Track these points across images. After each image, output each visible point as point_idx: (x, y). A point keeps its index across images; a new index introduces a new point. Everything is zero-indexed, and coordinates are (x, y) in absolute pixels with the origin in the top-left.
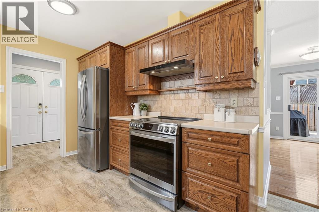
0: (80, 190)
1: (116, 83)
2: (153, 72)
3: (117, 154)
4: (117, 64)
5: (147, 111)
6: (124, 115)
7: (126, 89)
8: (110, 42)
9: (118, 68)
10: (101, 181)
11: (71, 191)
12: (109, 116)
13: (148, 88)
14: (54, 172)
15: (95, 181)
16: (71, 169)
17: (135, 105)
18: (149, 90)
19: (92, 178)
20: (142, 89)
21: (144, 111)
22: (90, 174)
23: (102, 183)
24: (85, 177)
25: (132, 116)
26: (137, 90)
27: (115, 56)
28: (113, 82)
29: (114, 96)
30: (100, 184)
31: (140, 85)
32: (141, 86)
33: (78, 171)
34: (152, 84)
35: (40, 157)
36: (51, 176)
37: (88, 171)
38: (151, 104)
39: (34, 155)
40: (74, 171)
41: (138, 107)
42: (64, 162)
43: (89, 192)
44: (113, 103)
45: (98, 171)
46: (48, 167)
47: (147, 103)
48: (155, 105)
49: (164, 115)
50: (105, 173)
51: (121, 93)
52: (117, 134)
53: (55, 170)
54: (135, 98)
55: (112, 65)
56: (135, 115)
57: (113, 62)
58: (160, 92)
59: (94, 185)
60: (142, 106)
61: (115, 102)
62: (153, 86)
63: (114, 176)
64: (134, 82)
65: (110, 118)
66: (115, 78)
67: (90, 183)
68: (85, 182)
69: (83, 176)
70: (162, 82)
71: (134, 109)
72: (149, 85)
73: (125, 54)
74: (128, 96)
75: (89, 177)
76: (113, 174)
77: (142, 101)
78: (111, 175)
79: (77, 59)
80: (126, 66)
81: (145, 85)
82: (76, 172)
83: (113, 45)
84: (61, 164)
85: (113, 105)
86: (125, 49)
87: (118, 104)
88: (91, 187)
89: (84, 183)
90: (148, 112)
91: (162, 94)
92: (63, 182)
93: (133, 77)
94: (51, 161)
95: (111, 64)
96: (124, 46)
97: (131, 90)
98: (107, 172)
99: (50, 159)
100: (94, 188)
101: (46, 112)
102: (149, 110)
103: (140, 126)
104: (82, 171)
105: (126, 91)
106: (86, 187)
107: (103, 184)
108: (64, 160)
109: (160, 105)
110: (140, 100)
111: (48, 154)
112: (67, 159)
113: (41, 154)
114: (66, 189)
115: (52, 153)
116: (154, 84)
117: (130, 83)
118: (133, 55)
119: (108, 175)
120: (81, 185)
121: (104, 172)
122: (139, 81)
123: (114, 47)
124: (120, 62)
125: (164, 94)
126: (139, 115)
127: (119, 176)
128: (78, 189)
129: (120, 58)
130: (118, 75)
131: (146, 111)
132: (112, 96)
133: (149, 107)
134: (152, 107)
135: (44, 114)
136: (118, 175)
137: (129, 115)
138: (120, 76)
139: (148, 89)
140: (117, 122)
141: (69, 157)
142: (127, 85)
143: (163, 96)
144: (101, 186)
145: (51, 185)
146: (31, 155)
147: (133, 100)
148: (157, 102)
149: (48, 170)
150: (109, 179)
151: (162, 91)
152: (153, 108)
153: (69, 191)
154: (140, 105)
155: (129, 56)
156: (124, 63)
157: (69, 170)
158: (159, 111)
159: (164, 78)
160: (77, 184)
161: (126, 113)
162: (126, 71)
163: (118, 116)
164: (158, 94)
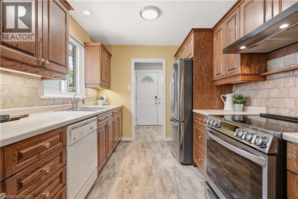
0: (160, 176)
1: (202, 73)
2: (243, 47)
3: (199, 152)
4: (203, 50)
5: (244, 106)
6: (212, 109)
7: (214, 78)
8: (193, 29)
9: (204, 55)
10: (180, 176)
11: (154, 173)
12: (193, 109)
13: (240, 72)
14: (152, 152)
15: (175, 172)
16: (164, 153)
17: (226, 97)
18: (242, 75)
19: (174, 168)
20: (231, 75)
21: (238, 104)
22: (175, 163)
23: (180, 177)
24: (169, 164)
25: (222, 110)
26: (227, 77)
27: (201, 42)
28: (197, 71)
29: (198, 87)
30: (178, 178)
31: (229, 70)
32: (231, 72)
33: (167, 157)
34: (248, 65)
35: (151, 137)
36: (149, 154)
37: (174, 159)
38: (250, 96)
39: (148, 135)
40: (164, 156)
41: (230, 100)
42: (162, 145)
43: (165, 180)
44: (197, 94)
45: (182, 163)
46: (152, 146)
47: (245, 94)
48: (257, 97)
49: (272, 112)
50: (188, 168)
51: (208, 83)
52: (199, 130)
53: (154, 149)
54: (228, 88)
55: (197, 53)
56: (227, 109)
57: (197, 49)
58: (265, 76)
59: (172, 176)
60: (236, 98)
61: (200, 94)
62: (250, 68)
63: (195, 176)
64: (223, 67)
65: (194, 111)
66: (201, 67)
67: (170, 173)
68: (167, 169)
69: (168, 164)
70: (269, 60)
71: (225, 102)
72: (241, 68)
73: (213, 37)
74: (217, 86)
75: (172, 166)
76: (195, 173)
77: (237, 91)
78: (192, 173)
79: (174, 56)
80: (214, 51)
81: (235, 69)
82: (165, 157)
83: (197, 31)
84: (160, 146)
85: (197, 97)
86: (213, 30)
87: (204, 95)
88: (169, 176)
89: (166, 171)
90: (246, 107)
91: (270, 79)
92: (153, 162)
93: (221, 62)
94: (155, 142)
95: (195, 52)
96: (212, 27)
97: (219, 78)
98: (190, 168)
99: (156, 140)
100: (170, 179)
101: (160, 103)
102: (248, 103)
103: (216, 125)
104: (170, 158)
105: (214, 80)
106: (165, 174)
107: (180, 180)
108: (163, 143)
109: (266, 96)
110: (236, 90)
111: (156, 135)
112: (165, 143)
113: (152, 135)
114: (151, 170)
115: (159, 135)
116: (253, 66)
117: (218, 70)
118: (221, 34)
119: (189, 171)
120: (163, 171)
121: (187, 166)
122: (228, 65)
123: (198, 33)
124: (207, 48)
125: (273, 79)
126: (232, 110)
127: (200, 178)
128: (159, 174)
129: (206, 43)
130: (204, 63)
131: (242, 105)
132: (197, 87)
133: (248, 100)
134: (252, 100)
135: (159, 104)
136: (199, 176)
137: (220, 109)
138: (207, 63)
139: (240, 74)
140: (199, 117)
141: (168, 142)
142: (215, 73)
143: (271, 82)
144: (178, 180)
145: (145, 161)
146: (147, 134)
147: (225, 90)
148: (260, 92)
149: (150, 149)
150: (188, 177)
151: (269, 75)
152: (254, 101)
153: (152, 172)
154: (234, 97)
155: (217, 37)
156: (212, 48)
157: (162, 154)
158: (264, 106)
159: (274, 53)
160: (160, 169)
161: (215, 106)
162: (214, 57)
163: (204, 109)
164: (261, 80)
